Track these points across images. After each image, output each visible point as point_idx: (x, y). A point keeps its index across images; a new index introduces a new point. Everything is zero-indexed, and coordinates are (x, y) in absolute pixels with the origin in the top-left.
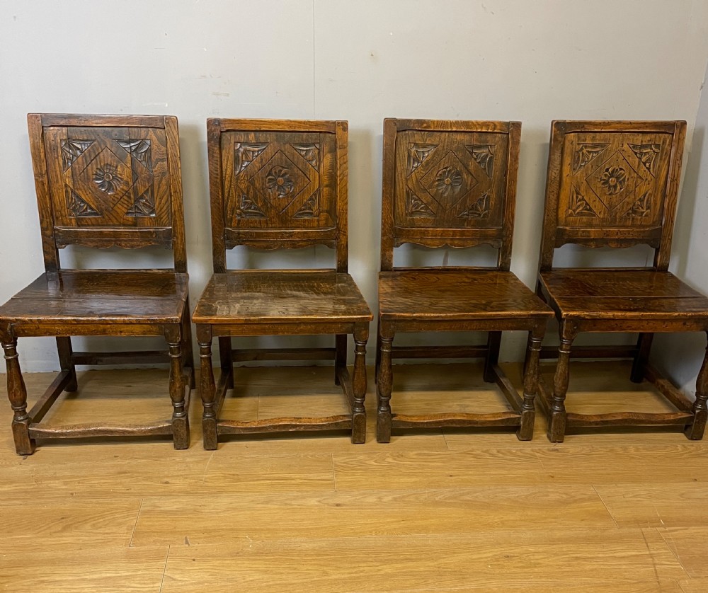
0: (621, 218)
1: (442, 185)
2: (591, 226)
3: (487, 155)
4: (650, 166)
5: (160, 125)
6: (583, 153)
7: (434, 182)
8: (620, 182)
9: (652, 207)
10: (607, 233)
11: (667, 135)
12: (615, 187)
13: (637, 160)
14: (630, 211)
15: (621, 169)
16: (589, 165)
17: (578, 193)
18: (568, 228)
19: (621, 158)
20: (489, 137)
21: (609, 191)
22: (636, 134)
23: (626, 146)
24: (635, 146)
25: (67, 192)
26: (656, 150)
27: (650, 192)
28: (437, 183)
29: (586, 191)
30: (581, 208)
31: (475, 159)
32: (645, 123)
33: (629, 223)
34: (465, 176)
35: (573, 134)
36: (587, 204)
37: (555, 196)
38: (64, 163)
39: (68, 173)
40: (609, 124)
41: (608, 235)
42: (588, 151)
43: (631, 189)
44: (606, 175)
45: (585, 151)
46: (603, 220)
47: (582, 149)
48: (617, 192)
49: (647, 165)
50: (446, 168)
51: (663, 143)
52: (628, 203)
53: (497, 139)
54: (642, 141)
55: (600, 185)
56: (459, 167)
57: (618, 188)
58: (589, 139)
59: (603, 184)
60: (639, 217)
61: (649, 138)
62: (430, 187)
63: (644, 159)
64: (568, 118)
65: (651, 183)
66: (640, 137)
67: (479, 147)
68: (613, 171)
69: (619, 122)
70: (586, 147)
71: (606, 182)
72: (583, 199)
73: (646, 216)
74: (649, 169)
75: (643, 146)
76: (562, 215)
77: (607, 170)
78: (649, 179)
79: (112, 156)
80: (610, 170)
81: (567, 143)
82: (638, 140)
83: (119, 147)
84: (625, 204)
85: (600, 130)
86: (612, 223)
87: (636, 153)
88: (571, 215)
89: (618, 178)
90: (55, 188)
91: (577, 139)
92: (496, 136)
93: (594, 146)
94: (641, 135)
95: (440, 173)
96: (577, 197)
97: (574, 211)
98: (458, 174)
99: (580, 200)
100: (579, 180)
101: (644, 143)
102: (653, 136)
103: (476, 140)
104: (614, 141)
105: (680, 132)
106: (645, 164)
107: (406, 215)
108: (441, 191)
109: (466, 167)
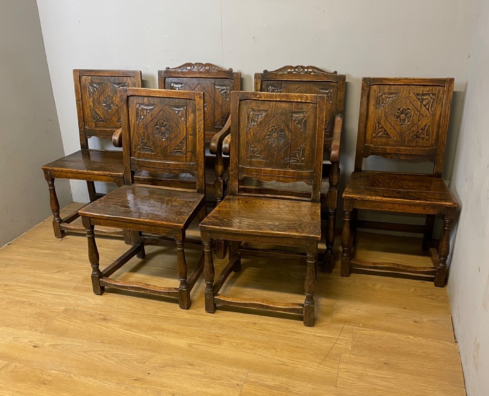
0: (409, 141)
1: (271, 139)
2: (388, 145)
3: (303, 119)
4: (429, 107)
5: (132, 75)
6: (382, 98)
7: (265, 136)
8: (408, 117)
9: (431, 134)
10: (398, 150)
11: (441, 87)
12: (404, 120)
13: (419, 103)
14: (415, 137)
15: (408, 109)
16: (387, 106)
17: (379, 123)
18: (372, 145)
19: (409, 102)
20: (304, 106)
21: (400, 123)
22: (419, 86)
23: (412, 94)
24: (418, 94)
25: (90, 109)
26: (433, 97)
27: (429, 124)
28: (267, 137)
29: (385, 122)
30: (381, 133)
31: (294, 121)
32: (424, 79)
33: (414, 144)
34: (287, 132)
35: (375, 86)
36: (385, 130)
37: (364, 124)
38: (90, 95)
39: (91, 100)
40: (399, 79)
41: (398, 151)
42: (386, 97)
43: (416, 122)
44: (398, 113)
45: (383, 96)
46: (396, 141)
47: (382, 95)
48: (405, 123)
49: (427, 107)
50: (274, 127)
51: (438, 92)
52: (413, 131)
53: (310, 107)
54: (423, 91)
55: (394, 119)
56: (283, 126)
57: (407, 121)
58: (386, 89)
59: (396, 118)
60: (421, 141)
61: (428, 89)
62: (263, 139)
63: (424, 103)
64: (372, 76)
65: (430, 119)
66: (422, 88)
67: (297, 113)
68: (403, 110)
69: (407, 79)
70: (385, 94)
71: (399, 117)
72: (382, 127)
73: (426, 140)
74: (428, 109)
75: (423, 95)
76: (369, 137)
77: (399, 109)
78: (428, 116)
79: (110, 91)
80: (401, 109)
81: (372, 92)
82: (420, 90)
83: (114, 87)
84: (412, 131)
85: (393, 83)
86: (402, 143)
87: (419, 99)
88: (375, 137)
89: (406, 114)
90: (85, 107)
91: (378, 89)
92: (309, 105)
93: (391, 93)
94: (422, 87)
95: (270, 129)
96: (379, 126)
97: (377, 135)
98: (282, 131)
99: (381, 128)
100: (380, 115)
101: (424, 93)
102: (431, 88)
103: (295, 108)
104: (403, 91)
105: (449, 86)
106: (425, 106)
107: (247, 158)
108: (270, 143)
109: (287, 126)
